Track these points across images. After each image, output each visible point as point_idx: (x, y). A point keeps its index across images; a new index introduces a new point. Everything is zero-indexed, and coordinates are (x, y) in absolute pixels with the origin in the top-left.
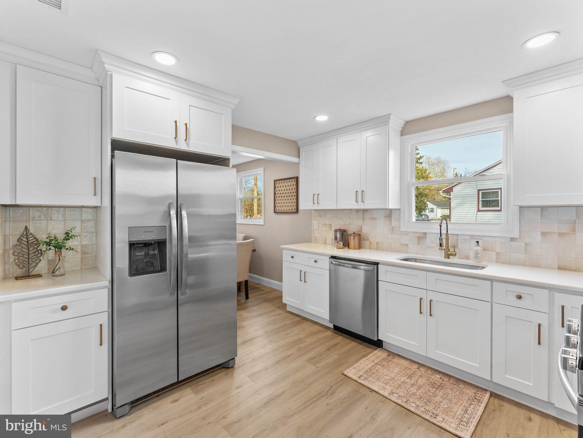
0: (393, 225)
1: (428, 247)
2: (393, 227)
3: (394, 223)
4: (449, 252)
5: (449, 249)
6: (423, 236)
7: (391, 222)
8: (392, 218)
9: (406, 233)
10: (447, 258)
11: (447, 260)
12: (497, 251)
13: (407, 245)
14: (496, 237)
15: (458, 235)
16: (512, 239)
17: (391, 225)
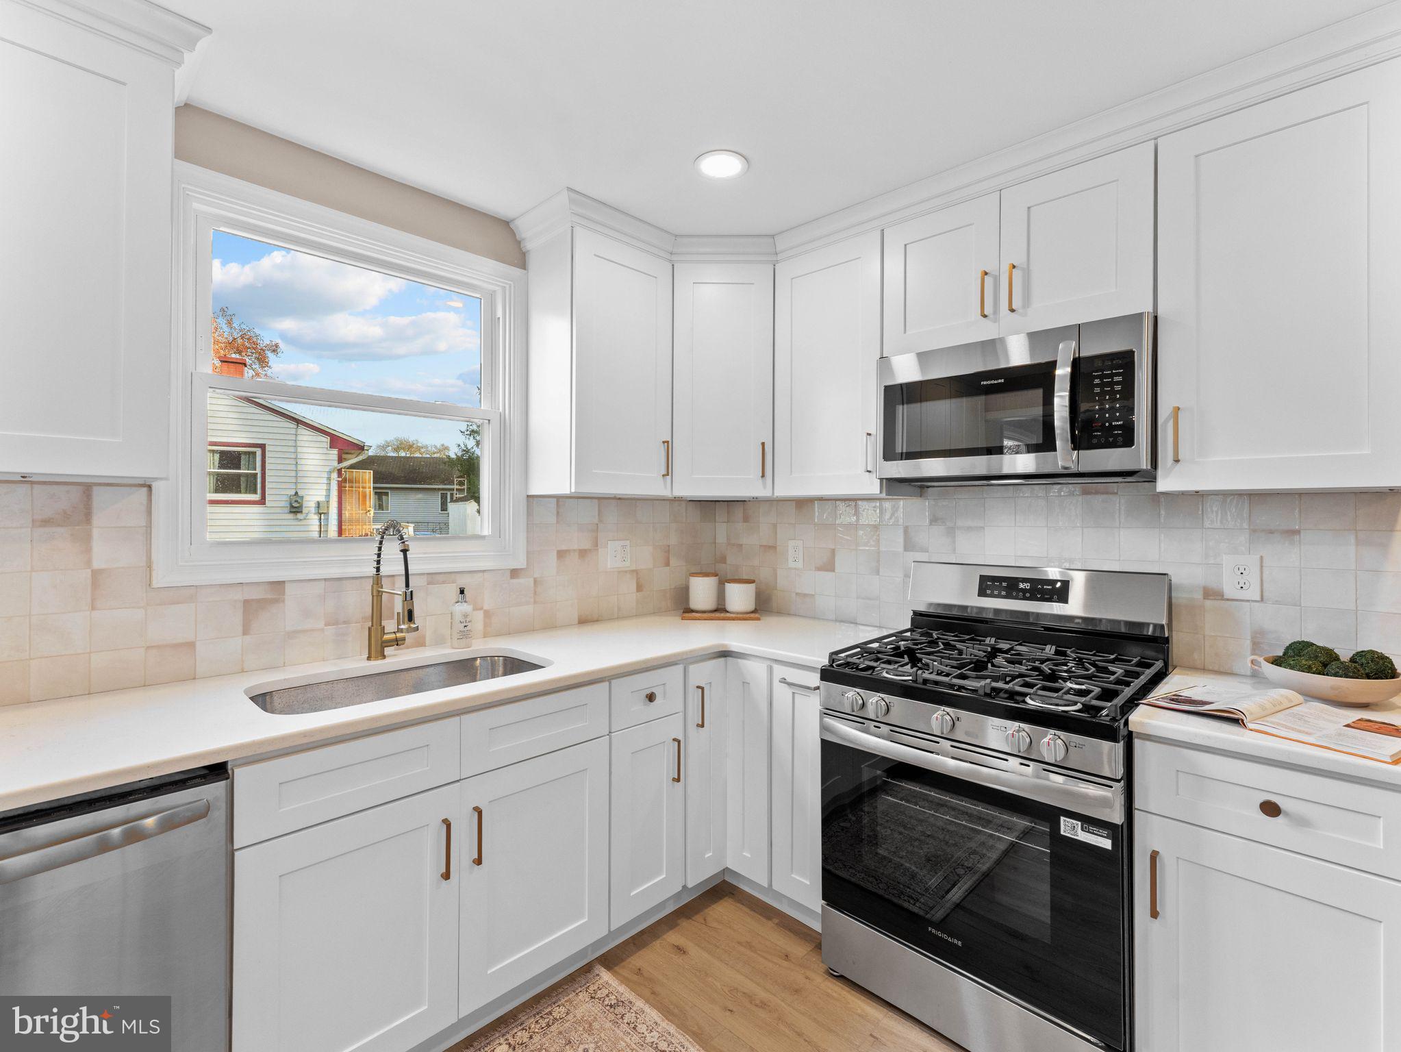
0: (96, 564)
1: (292, 634)
2: (96, 574)
3: (104, 553)
4: (386, 637)
5: (384, 627)
6: (269, 596)
7: (88, 550)
8: (96, 533)
9: (186, 594)
10: (376, 658)
11: (378, 666)
12: (486, 607)
13: (191, 646)
14: (484, 571)
15: (393, 576)
16: (514, 573)
17: (89, 563)
